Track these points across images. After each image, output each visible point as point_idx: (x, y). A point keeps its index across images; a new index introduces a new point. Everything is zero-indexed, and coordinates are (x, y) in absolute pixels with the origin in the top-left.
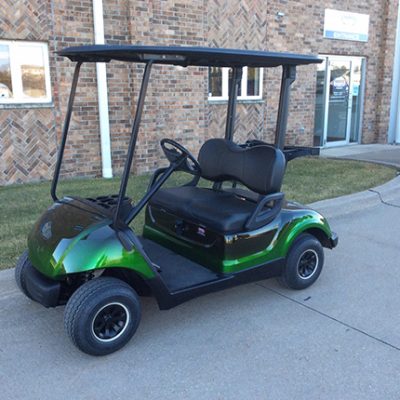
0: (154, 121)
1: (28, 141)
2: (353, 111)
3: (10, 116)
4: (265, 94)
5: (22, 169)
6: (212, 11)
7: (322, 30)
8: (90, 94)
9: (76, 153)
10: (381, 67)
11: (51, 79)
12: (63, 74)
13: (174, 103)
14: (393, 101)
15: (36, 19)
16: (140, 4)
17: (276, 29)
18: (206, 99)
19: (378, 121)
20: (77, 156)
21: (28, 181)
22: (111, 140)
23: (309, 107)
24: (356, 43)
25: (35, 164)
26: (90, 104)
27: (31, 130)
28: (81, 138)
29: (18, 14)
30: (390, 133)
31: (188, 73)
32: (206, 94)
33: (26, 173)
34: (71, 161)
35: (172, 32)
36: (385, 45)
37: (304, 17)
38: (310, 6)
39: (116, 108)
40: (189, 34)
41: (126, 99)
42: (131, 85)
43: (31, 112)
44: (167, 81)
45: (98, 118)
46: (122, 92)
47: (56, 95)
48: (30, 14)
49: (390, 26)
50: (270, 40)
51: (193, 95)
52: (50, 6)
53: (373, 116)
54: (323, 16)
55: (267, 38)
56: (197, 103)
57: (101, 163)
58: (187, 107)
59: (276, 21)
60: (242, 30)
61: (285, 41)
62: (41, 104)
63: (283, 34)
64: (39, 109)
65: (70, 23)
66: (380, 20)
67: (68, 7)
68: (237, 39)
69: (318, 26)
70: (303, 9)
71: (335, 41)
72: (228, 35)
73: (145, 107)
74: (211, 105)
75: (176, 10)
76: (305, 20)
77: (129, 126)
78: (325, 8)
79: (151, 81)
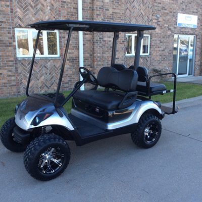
1: (50, 74)
3: (43, 63)
4: (150, 52)
5: (47, 87)
6: (128, 15)
7: (176, 23)
8: (76, 53)
9: (69, 79)
11: (60, 47)
16: (98, 13)
17: (156, 23)
18: (125, 55)
20: (70, 81)
24: (192, 29)
25: (52, 84)
26: (76, 57)
27: (51, 69)
28: (71, 73)
29: (47, 18)
32: (125, 53)
33: (48, 88)
34: (67, 83)
37: (168, 17)
38: (171, 12)
39: (86, 59)
41: (91, 55)
42: (93, 49)
43: (51, 61)
44: (108, 47)
46: (89, 52)
47: (62, 53)
51: (119, 53)
52: (60, 14)
53: (199, 63)
54: (177, 16)
56: (121, 57)
59: (156, 19)
61: (160, 28)
62: (56, 57)
63: (159, 25)
64: (55, 60)
67: (68, 14)
69: (175, 21)
70: (168, 14)
71: (182, 28)
73: (99, 58)
74: (127, 58)
75: (113, 15)
76: (169, 19)
77: (91, 67)
78: (178, 13)
79: (102, 47)
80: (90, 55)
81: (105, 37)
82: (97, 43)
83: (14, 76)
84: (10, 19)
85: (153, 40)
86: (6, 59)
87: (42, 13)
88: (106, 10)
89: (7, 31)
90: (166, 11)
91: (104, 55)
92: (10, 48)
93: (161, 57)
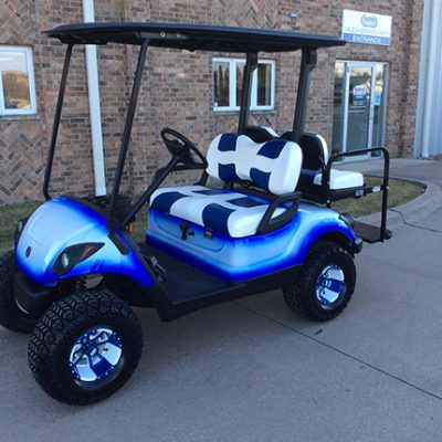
0: (153, 134)
1: (10, 157)
2: (375, 122)
4: (277, 104)
5: (4, 189)
6: (217, 12)
7: (340, 33)
8: (81, 104)
9: (64, 170)
10: (406, 74)
12: (49, 82)
13: (175, 114)
14: (418, 111)
15: (18, 21)
16: (136, 4)
18: (211, 109)
19: (402, 134)
20: (67, 174)
21: (10, 202)
22: (105, 155)
23: (327, 117)
24: (378, 47)
25: (18, 183)
26: (81, 115)
27: (14, 144)
28: (71, 153)
30: (416, 146)
31: (190, 81)
32: (212, 104)
33: (8, 194)
34: (60, 180)
36: (409, 49)
37: (320, 18)
38: (326, 6)
39: (111, 120)
42: (127, 94)
43: (14, 125)
44: (167, 90)
45: (90, 131)
46: (117, 101)
47: (42, 105)
48: (12, 14)
49: (414, 28)
51: (196, 105)
52: (34, 6)
53: (397, 128)
54: (341, 17)
56: (202, 113)
57: (94, 181)
58: (190, 118)
59: (288, 23)
62: (26, 116)
66: (403, 21)
67: (55, 8)
69: (336, 28)
70: (318, 10)
71: (354, 44)
73: (143, 118)
74: (217, 116)
75: (176, 10)
76: (321, 22)
78: (343, 9)
79: (149, 90)
80: (120, 110)
81: (158, 65)
85: (283, 74)
90: (314, 4)
91: (159, 110)
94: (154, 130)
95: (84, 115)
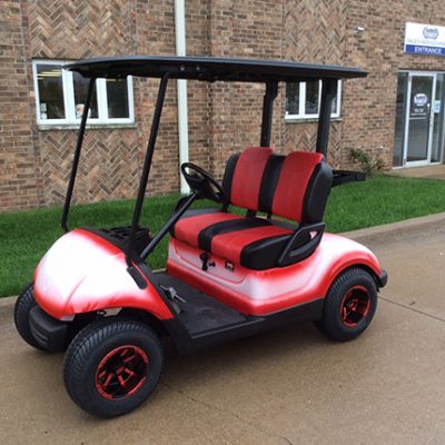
0: (232, 140)
1: (112, 161)
2: (435, 128)
3: (96, 137)
4: (342, 111)
6: (290, 27)
7: (403, 44)
8: (171, 114)
9: (156, 173)
12: (146, 95)
13: (251, 122)
15: (122, 40)
16: (221, 23)
17: (355, 45)
18: (283, 117)
20: (158, 176)
21: (111, 200)
23: (389, 124)
25: (118, 184)
26: (171, 124)
27: (115, 149)
28: (161, 158)
29: (105, 35)
32: (283, 113)
33: (109, 193)
34: (151, 181)
35: (251, 51)
37: (384, 31)
38: (390, 20)
39: (195, 128)
40: (267, 51)
41: (205, 119)
42: (210, 105)
43: (115, 133)
44: (245, 100)
45: (178, 138)
46: (201, 111)
47: (139, 115)
48: (117, 35)
50: (349, 56)
52: (134, 27)
54: (404, 29)
55: (345, 54)
59: (355, 36)
60: (321, 47)
61: (364, 56)
62: (125, 124)
63: (363, 49)
64: (124, 129)
65: (153, 44)
67: (152, 28)
68: (315, 56)
69: (398, 40)
70: (383, 23)
71: (416, 55)
72: (306, 52)
73: (223, 126)
74: (288, 123)
75: (254, 28)
76: (386, 35)
77: (207, 145)
78: (405, 22)
79: (229, 100)
80: (203, 118)
82: (220, 91)
83: (31, 165)
84: (23, 40)
85: (349, 84)
86: (13, 128)
87: (93, 26)
88: (240, 17)
89: (15, 66)
90: (378, 18)
91: (236, 118)
92: (21, 104)
93: (366, 122)
94: (232, 136)
95: (173, 123)
